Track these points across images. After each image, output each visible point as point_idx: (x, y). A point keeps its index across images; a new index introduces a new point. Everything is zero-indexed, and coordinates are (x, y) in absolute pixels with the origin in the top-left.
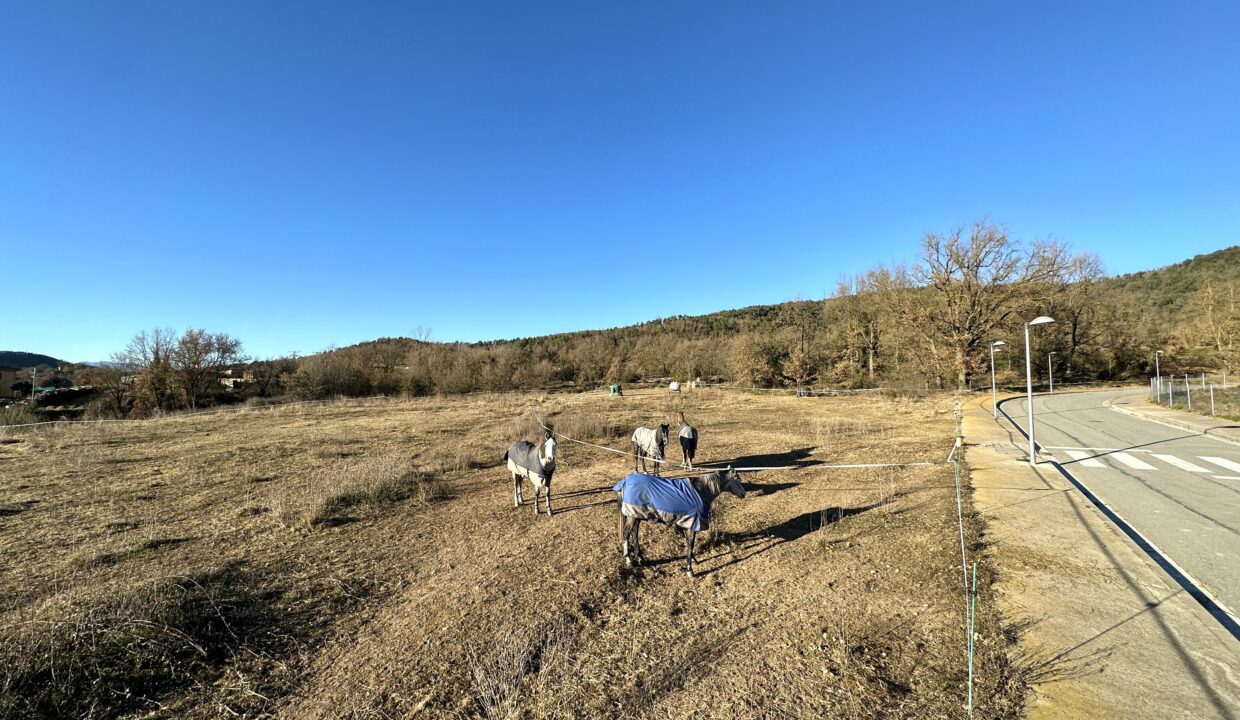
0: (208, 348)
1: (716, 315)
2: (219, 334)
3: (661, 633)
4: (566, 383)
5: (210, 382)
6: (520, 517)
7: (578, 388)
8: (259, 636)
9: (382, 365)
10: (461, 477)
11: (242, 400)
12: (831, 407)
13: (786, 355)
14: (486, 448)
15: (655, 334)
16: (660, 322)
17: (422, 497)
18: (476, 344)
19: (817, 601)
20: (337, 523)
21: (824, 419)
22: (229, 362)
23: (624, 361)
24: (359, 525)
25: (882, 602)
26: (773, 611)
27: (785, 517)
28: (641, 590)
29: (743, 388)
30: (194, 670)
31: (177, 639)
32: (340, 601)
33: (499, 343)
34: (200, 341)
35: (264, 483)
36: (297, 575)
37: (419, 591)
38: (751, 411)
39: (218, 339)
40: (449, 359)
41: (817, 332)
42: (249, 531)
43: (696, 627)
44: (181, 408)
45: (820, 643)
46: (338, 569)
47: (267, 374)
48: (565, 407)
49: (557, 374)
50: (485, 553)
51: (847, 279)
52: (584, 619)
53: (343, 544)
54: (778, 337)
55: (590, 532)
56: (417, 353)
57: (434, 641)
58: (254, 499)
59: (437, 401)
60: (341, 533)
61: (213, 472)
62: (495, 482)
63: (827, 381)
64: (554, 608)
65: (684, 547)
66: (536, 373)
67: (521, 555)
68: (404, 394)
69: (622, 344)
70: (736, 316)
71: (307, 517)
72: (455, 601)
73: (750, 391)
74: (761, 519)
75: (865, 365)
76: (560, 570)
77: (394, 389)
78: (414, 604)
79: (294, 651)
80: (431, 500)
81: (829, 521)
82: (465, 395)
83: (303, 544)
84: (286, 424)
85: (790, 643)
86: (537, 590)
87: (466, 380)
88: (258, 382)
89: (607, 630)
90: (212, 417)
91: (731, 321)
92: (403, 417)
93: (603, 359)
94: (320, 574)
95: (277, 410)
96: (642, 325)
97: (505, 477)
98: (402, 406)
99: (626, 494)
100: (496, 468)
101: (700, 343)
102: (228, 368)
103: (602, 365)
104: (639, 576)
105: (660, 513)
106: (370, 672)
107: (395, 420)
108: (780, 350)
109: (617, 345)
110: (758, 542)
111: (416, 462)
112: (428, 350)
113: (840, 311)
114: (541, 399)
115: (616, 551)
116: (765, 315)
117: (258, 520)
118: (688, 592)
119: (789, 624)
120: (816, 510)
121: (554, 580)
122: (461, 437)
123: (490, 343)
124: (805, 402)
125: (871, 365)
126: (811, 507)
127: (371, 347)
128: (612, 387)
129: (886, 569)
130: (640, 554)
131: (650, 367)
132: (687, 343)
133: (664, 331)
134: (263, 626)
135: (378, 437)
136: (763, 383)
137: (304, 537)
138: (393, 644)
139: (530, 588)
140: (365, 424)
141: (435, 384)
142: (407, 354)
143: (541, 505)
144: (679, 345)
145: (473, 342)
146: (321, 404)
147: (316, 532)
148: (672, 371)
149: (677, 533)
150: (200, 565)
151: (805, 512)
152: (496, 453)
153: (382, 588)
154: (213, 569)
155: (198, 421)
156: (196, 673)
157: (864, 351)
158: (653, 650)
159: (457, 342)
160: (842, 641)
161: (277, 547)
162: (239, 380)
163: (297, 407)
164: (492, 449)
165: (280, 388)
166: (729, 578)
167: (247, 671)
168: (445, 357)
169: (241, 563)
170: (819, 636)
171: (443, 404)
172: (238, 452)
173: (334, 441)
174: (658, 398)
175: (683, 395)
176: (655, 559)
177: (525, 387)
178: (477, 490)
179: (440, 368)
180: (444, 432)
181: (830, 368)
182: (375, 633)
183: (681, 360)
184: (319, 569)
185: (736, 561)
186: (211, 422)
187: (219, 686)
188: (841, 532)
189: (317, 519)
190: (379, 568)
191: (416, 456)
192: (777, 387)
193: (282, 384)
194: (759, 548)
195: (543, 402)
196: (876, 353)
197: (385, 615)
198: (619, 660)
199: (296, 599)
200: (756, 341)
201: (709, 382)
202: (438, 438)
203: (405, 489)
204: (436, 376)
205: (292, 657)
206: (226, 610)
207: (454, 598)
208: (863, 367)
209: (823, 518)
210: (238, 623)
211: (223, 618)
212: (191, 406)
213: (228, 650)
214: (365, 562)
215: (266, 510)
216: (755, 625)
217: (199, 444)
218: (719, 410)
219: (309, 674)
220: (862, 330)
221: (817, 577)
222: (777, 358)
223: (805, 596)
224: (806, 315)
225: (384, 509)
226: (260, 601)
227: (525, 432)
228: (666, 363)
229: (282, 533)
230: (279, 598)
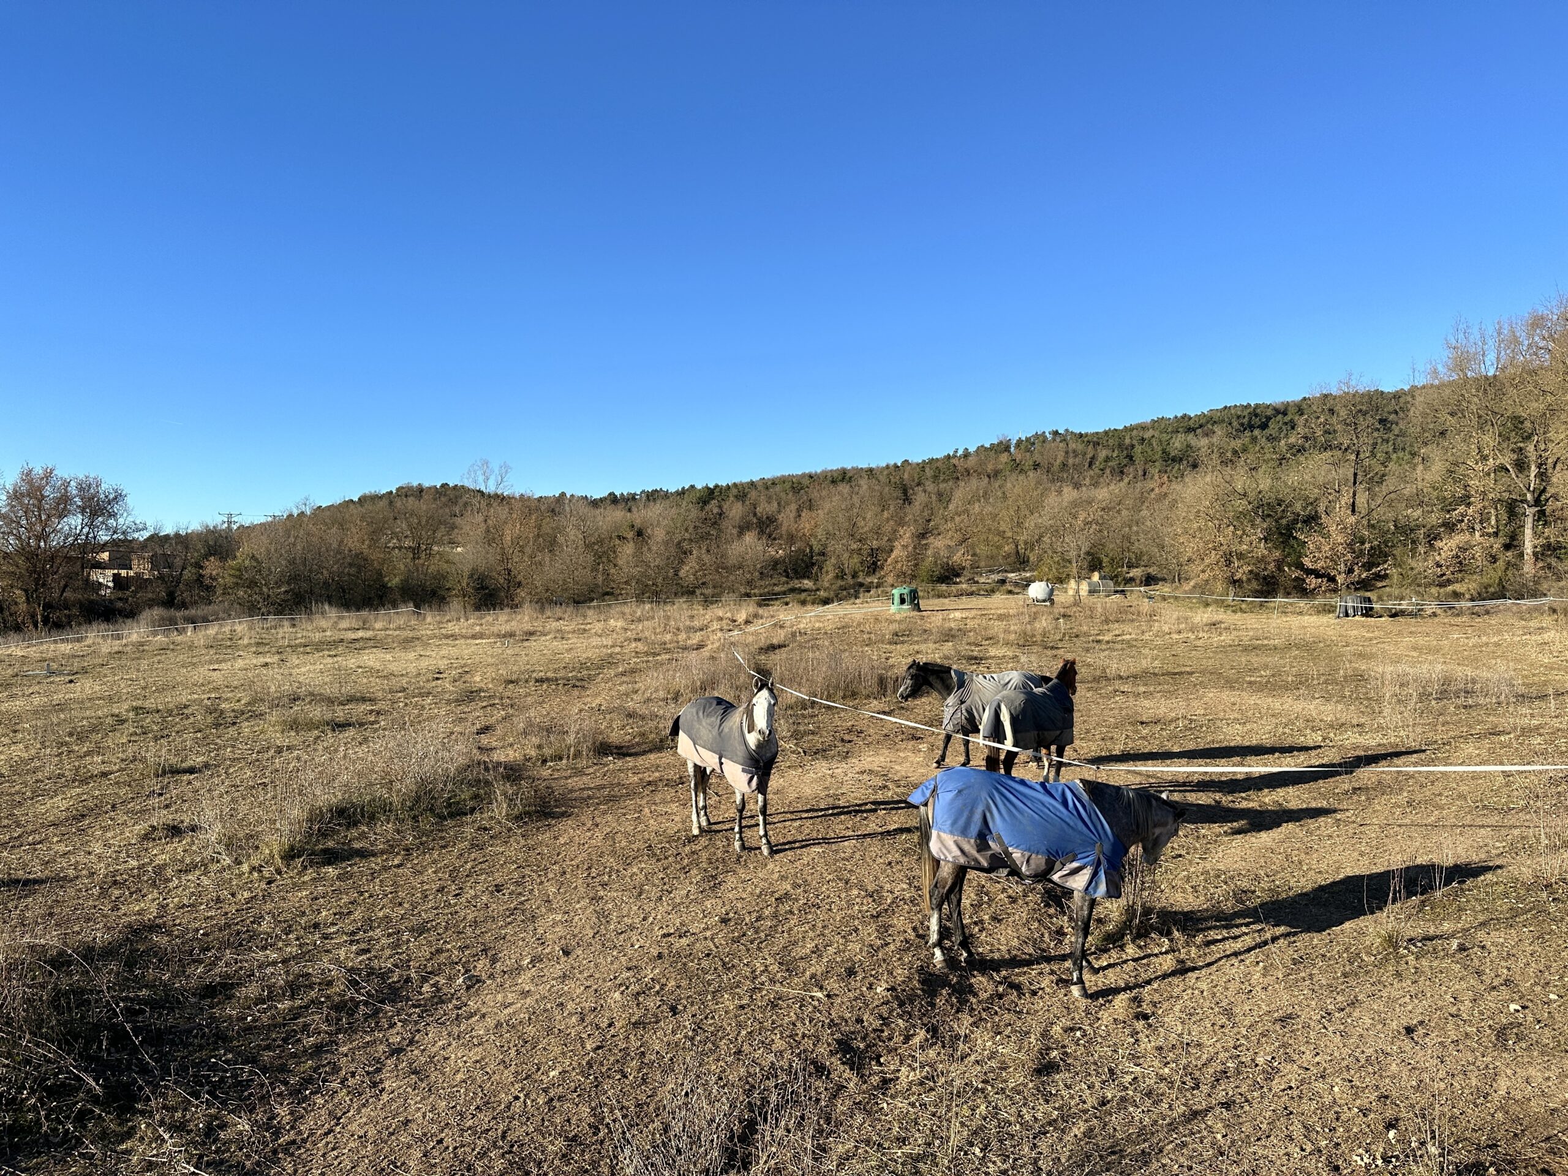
0: (63, 507)
1: (1143, 427)
2: (81, 476)
3: (1014, 1110)
4: (796, 584)
5: (69, 577)
6: (704, 855)
7: (822, 593)
8: (195, 1065)
9: (407, 543)
10: (580, 772)
11: (132, 615)
12: (1421, 641)
13: (1312, 520)
14: (630, 716)
15: (996, 473)
16: (1007, 448)
17: (500, 809)
18: (601, 500)
19: (1377, 1062)
20: (331, 857)
21: (1401, 668)
22: (104, 537)
23: (923, 536)
24: (375, 863)
25: (1532, 1072)
26: (1269, 1079)
27: (1303, 882)
28: (967, 1020)
29: (1204, 596)
30: (81, 1118)
31: (49, 1061)
32: (344, 1007)
33: (653, 496)
34: (48, 491)
35: (186, 777)
36: (260, 955)
37: (499, 997)
38: (1223, 649)
39: (81, 489)
40: (546, 529)
41: (1392, 466)
42: (161, 868)
43: (1091, 1101)
44: (18, 628)
45: (1379, 1149)
46: (339, 946)
47: (178, 562)
48: (794, 634)
49: (775, 563)
50: (632, 928)
51: (1475, 335)
52: (841, 1071)
53: (345, 899)
54: (1292, 477)
55: (855, 892)
56: (479, 518)
57: (533, 1096)
58: (167, 806)
59: (524, 619)
60: (339, 878)
61: (88, 753)
62: (649, 783)
63: (1417, 583)
64: (779, 1044)
65: (1065, 934)
66: (732, 561)
67: (708, 934)
68: (456, 605)
69: (920, 498)
70: (1190, 430)
71: (273, 844)
72: (574, 1019)
73: (1220, 603)
74: (1245, 884)
75: (1512, 543)
76: (790, 967)
77: (434, 593)
78: (490, 1022)
79: (262, 1098)
80: (518, 818)
81: (1410, 894)
82: (583, 609)
83: (267, 896)
84: (220, 662)
85: (1309, 1147)
86: (742, 1007)
87: (584, 575)
88: (161, 577)
89: (893, 1097)
90: (77, 646)
91: (1178, 443)
92: (454, 652)
93: (877, 532)
94: (304, 954)
95: (201, 634)
96: (966, 455)
97: (672, 775)
98: (452, 628)
99: (939, 812)
100: (652, 756)
101: (1102, 494)
102: (103, 547)
103: (875, 544)
104: (963, 992)
105: (1017, 855)
106: (409, 1147)
107: (437, 656)
108: (1298, 507)
109: (907, 499)
110: (1236, 931)
111: (485, 740)
112: (503, 512)
113: (1452, 414)
114: (741, 617)
115: (911, 935)
116: (1264, 426)
117: (178, 847)
118: (1072, 1029)
119: (1309, 1107)
120: (1380, 869)
121: (778, 987)
122: (576, 692)
123: (633, 497)
124: (1357, 628)
125: (1529, 543)
126: (1365, 861)
127: (383, 503)
128: (896, 592)
129: (1548, 1003)
130: (965, 944)
131: (982, 550)
132: (1069, 493)
133: (1016, 466)
134: (201, 1047)
135: (404, 690)
136: (1255, 585)
137: (269, 883)
138: (451, 1096)
139: (728, 1002)
140: (377, 665)
141: (519, 584)
142: (458, 521)
143: (748, 833)
144: (1052, 499)
145: (597, 496)
146: (286, 623)
147: (290, 875)
148: (1033, 558)
149: (1048, 905)
150: (76, 928)
151: (1349, 871)
152: (652, 724)
153: (426, 988)
154: (100, 936)
155: (50, 655)
156: (85, 1127)
157: (1512, 509)
158: (995, 1144)
159: (563, 494)
160: (1434, 1150)
161: (218, 900)
162: (123, 573)
163: (239, 628)
164: (643, 718)
165: (204, 588)
166: (1166, 1005)
167: (179, 1128)
168: (539, 527)
169: (153, 928)
170: (1377, 1136)
171: (538, 625)
172: (131, 715)
173: (315, 698)
174: (1000, 618)
175: (1058, 610)
176: (996, 956)
177: (708, 591)
178: (612, 799)
179: (528, 550)
180: (540, 681)
181: (1421, 549)
182: (415, 1072)
183: (1057, 532)
184: (300, 946)
185: (1182, 970)
186: (74, 656)
187: (127, 1152)
188: (1437, 919)
189: (292, 848)
190: (419, 950)
191: (485, 730)
192: (1288, 594)
193: (207, 582)
194: (1238, 945)
195: (747, 622)
196: (1542, 514)
197: (434, 1039)
198: (918, 1158)
199: (260, 1000)
200: (1239, 487)
201: (1120, 582)
202: (527, 695)
203: (465, 796)
204: (520, 566)
205: (260, 1110)
206: (130, 1013)
207: (571, 1014)
208: (1507, 547)
209: (1395, 884)
210: (155, 1038)
211: (128, 1027)
212: (36, 627)
213: (141, 1088)
214: (389, 935)
215: (193, 829)
216: (1227, 1105)
217: (57, 698)
218: (1145, 645)
219: (294, 1142)
220: (1507, 459)
221: (1379, 1013)
222: (1290, 527)
223: (1346, 1051)
224: (1363, 423)
225: (424, 833)
226: (193, 1000)
227: (710, 683)
228: (1022, 538)
229: (226, 875)
230: (230, 997)
